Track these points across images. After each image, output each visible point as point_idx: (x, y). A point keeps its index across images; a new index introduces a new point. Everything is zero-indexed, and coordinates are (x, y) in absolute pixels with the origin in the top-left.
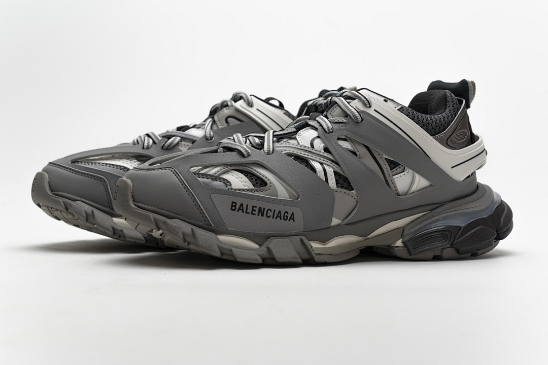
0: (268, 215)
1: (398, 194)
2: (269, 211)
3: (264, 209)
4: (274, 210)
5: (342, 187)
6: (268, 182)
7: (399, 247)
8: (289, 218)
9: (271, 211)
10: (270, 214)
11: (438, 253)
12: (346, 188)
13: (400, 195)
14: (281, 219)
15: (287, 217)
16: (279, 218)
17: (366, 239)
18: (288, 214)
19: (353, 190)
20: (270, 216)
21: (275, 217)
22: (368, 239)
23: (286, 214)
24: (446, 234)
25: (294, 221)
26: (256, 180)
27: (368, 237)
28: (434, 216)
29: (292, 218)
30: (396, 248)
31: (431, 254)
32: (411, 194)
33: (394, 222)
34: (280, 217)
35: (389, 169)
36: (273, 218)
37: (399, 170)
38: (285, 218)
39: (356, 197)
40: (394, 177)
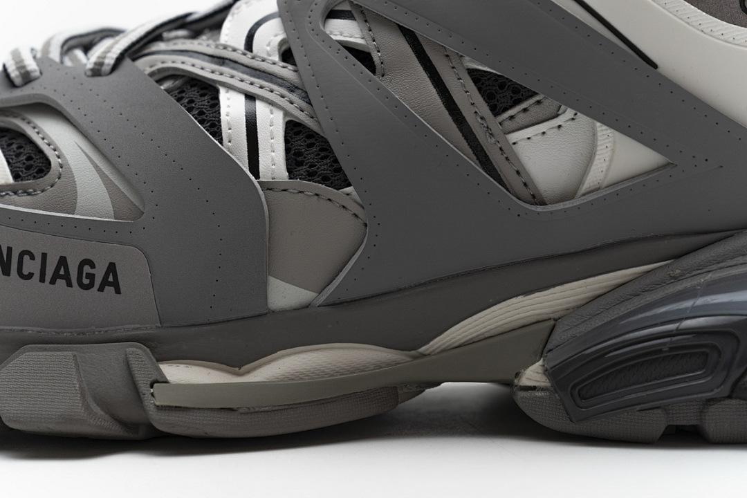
0: (25, 272)
1: (537, 199)
2: (26, 258)
3: (10, 249)
4: (44, 256)
5: (310, 176)
6: (54, 161)
7: (534, 388)
8: (98, 281)
9: (32, 258)
10: (31, 266)
11: (686, 418)
12: (325, 180)
13: (543, 203)
14: (69, 284)
15: (91, 277)
16: (61, 283)
17: (415, 358)
18: (93, 266)
19: (349, 185)
20: (30, 276)
21: (48, 277)
22: (424, 355)
23: (87, 269)
24: (714, 347)
25: (118, 291)
26: (29, 159)
27: (422, 349)
28: (676, 279)
29: (111, 279)
30: (522, 394)
31: (658, 421)
32: (584, 195)
33: (520, 298)
34: (67, 277)
35: (484, 109)
36: (42, 280)
37: (536, 112)
38: (86, 281)
39: (358, 211)
40: (513, 137)
